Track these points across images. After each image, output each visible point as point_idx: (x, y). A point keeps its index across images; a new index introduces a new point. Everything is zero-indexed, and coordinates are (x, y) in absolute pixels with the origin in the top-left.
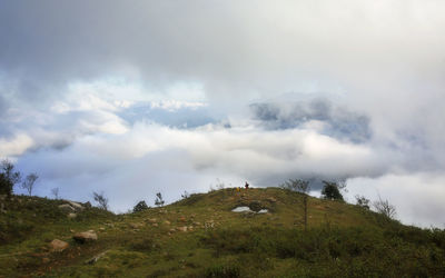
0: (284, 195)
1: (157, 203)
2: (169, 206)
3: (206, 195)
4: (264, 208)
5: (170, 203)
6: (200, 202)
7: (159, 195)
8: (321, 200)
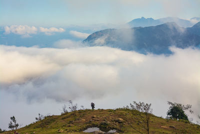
0: (129, 116)
1: (11, 127)
2: (23, 128)
3: (59, 116)
4: (113, 129)
5: (24, 126)
6: (53, 124)
7: (13, 118)
8: (167, 120)
